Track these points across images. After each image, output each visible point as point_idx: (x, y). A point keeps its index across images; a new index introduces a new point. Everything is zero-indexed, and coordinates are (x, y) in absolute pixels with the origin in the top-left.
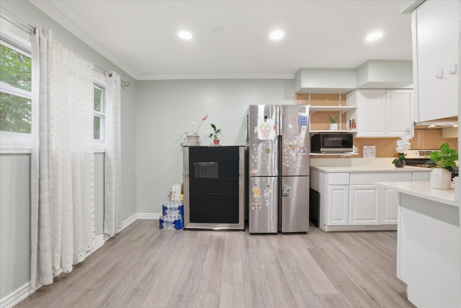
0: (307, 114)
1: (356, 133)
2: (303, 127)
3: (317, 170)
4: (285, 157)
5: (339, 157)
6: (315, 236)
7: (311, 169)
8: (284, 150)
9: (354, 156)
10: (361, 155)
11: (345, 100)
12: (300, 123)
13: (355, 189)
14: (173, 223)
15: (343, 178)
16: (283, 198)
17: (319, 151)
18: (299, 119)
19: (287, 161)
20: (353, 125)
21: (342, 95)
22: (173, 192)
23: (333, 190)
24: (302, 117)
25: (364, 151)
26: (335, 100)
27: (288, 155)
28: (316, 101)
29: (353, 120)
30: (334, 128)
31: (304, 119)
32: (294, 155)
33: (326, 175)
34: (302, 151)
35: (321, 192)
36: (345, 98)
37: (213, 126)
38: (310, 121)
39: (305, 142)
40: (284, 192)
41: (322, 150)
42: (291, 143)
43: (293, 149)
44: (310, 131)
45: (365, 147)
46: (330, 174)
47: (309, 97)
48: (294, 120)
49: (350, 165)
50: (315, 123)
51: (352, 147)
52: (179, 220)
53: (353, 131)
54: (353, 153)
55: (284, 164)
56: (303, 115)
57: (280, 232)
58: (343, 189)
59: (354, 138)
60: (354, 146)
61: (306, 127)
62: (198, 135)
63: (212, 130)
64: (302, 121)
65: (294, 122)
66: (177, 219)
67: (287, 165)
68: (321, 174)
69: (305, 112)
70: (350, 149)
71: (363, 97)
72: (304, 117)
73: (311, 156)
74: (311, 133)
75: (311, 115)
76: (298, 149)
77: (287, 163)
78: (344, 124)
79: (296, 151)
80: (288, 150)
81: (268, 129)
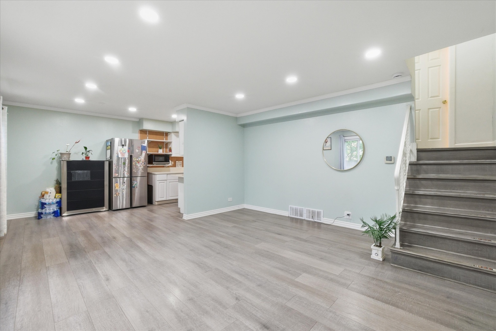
0: (146, 144)
1: (171, 154)
2: (143, 151)
3: (151, 174)
4: (134, 167)
5: (163, 167)
6: (150, 207)
7: (148, 174)
8: (134, 163)
9: (171, 166)
10: (174, 166)
11: (167, 136)
12: (142, 149)
13: (170, 182)
14: (53, 213)
15: (164, 177)
16: (133, 188)
17: (152, 163)
18: (142, 147)
19: (135, 169)
20: (170, 150)
21: (165, 133)
22: (49, 193)
23: (159, 183)
24: (143, 146)
25: (177, 164)
26: (162, 136)
27: (136, 166)
28: (151, 135)
29: (170, 148)
30: (160, 152)
31: (144, 147)
32: (139, 166)
33: (156, 176)
34: (143, 163)
35: (153, 185)
36: (167, 135)
37: (86, 148)
38: (148, 147)
39: (145, 159)
40: (134, 185)
41: (154, 163)
42: (137, 160)
43: (138, 163)
44: (148, 153)
45: (177, 162)
46: (157, 175)
47: (148, 133)
48: (139, 147)
49: (169, 171)
50: (150, 148)
51: (169, 162)
52: (57, 211)
53: (170, 153)
54: (170, 164)
55: (133, 170)
56: (144, 145)
57: (131, 207)
58: (164, 182)
59: (170, 157)
60: (170, 161)
61: (145, 151)
62: (70, 153)
63: (84, 151)
64: (143, 148)
65: (139, 148)
66: (56, 210)
67: (135, 171)
68: (153, 176)
69: (145, 143)
70: (168, 163)
71: (175, 136)
72: (145, 146)
73: (148, 166)
74: (148, 154)
75: (148, 143)
76: (141, 163)
77: (135, 170)
78: (166, 149)
79: (140, 164)
80: (136, 163)
81: (124, 151)
